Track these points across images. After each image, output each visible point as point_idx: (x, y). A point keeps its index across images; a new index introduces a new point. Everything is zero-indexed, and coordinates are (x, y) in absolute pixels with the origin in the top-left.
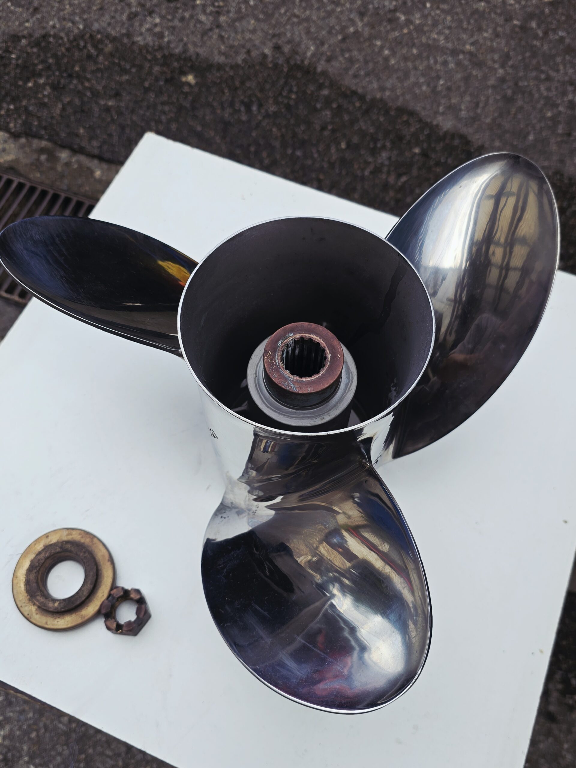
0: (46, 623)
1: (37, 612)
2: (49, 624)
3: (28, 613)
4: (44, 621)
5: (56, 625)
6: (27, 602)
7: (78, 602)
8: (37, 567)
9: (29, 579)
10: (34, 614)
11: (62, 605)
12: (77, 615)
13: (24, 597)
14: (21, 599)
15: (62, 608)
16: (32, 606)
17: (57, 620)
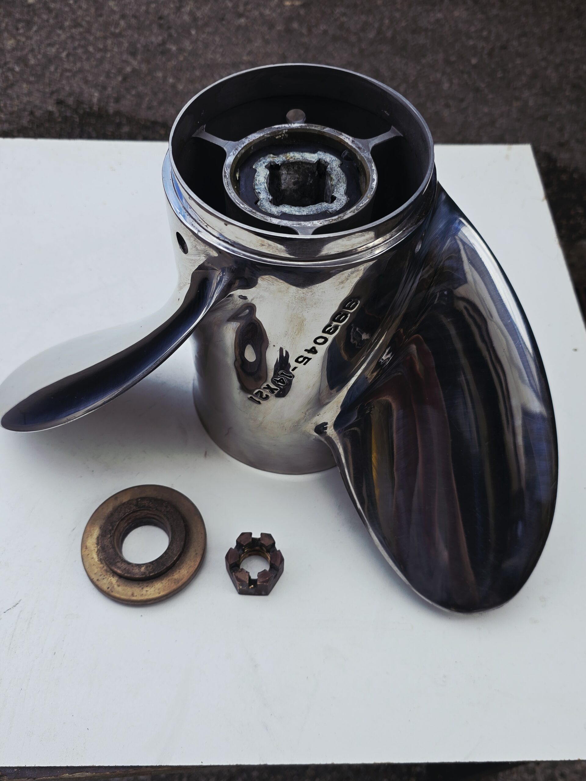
0: (133, 595)
1: (118, 583)
2: (136, 596)
3: (108, 587)
4: (130, 593)
5: (146, 595)
6: (104, 573)
7: (169, 564)
8: (111, 530)
9: (103, 546)
10: (116, 586)
11: (150, 569)
12: (169, 580)
13: (99, 569)
14: (96, 572)
15: (150, 573)
16: (112, 578)
17: (145, 589)
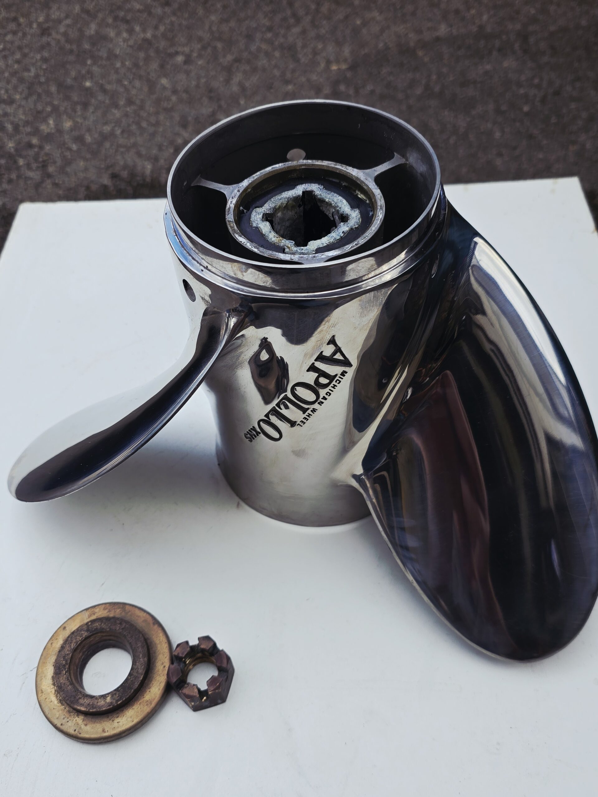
0: (104, 731)
1: (85, 722)
2: (108, 731)
3: (74, 729)
4: (100, 730)
5: (118, 727)
6: (67, 715)
7: (136, 685)
8: (64, 666)
9: (60, 685)
10: (83, 726)
11: (116, 697)
12: (140, 704)
13: (61, 712)
14: (57, 716)
15: (117, 701)
16: (77, 718)
17: (116, 720)
